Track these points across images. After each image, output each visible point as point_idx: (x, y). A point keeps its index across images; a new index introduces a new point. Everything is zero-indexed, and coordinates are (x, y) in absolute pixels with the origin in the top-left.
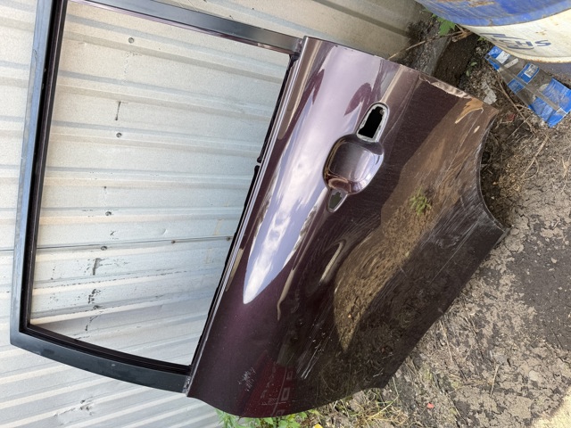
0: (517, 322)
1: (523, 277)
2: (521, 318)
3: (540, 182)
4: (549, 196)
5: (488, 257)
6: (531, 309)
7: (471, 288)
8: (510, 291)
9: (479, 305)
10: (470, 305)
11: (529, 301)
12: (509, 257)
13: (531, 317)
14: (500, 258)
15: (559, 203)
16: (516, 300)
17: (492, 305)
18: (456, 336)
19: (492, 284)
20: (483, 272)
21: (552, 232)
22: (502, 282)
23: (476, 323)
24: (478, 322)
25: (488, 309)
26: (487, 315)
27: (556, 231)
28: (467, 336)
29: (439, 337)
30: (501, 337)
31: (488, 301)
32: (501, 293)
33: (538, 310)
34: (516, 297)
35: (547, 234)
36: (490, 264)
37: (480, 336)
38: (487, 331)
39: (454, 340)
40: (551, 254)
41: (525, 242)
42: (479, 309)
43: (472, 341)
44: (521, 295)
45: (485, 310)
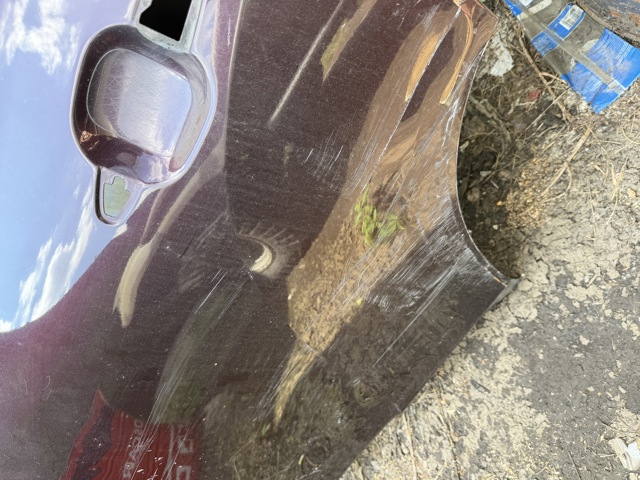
0: (517, 435)
1: (533, 363)
2: (525, 430)
3: (571, 206)
4: (585, 230)
5: (481, 323)
6: (541, 418)
7: (452, 369)
8: (511, 382)
9: (462, 399)
10: (447, 397)
11: (540, 402)
12: (513, 326)
13: (540, 431)
14: (499, 327)
15: (600, 243)
16: (519, 399)
17: (481, 402)
18: (425, 443)
19: (484, 367)
20: (471, 347)
21: (584, 291)
22: (498, 365)
23: (455, 426)
24: (458, 426)
25: (475, 407)
26: (472, 417)
27: (592, 290)
28: (441, 444)
29: (400, 440)
30: (490, 456)
31: (475, 394)
32: (497, 383)
33: (551, 420)
34: (518, 393)
35: (576, 294)
36: (484, 334)
37: (459, 448)
38: (471, 442)
39: (421, 448)
40: (580, 330)
41: (540, 305)
42: (461, 405)
43: (447, 455)
44: (528, 391)
45: (469, 408)
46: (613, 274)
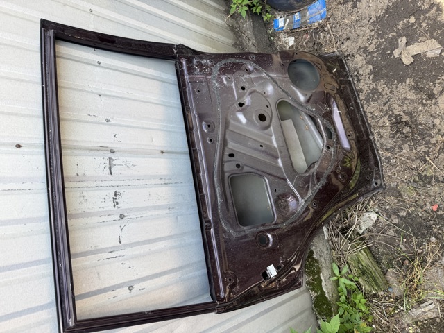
2: (409, 91)
4: (354, 36)
5: (361, 91)
6: (408, 81)
8: (389, 88)
10: (381, 122)
11: (402, 80)
12: (369, 77)
13: (413, 84)
14: (367, 83)
16: (397, 87)
19: (378, 98)
20: (368, 100)
21: (373, 45)
22: (380, 90)
27: (374, 42)
29: (388, 160)
32: (386, 94)
33: (411, 77)
34: (394, 87)
36: (366, 92)
40: (384, 52)
42: (387, 117)
45: (390, 113)
46: (373, 33)
